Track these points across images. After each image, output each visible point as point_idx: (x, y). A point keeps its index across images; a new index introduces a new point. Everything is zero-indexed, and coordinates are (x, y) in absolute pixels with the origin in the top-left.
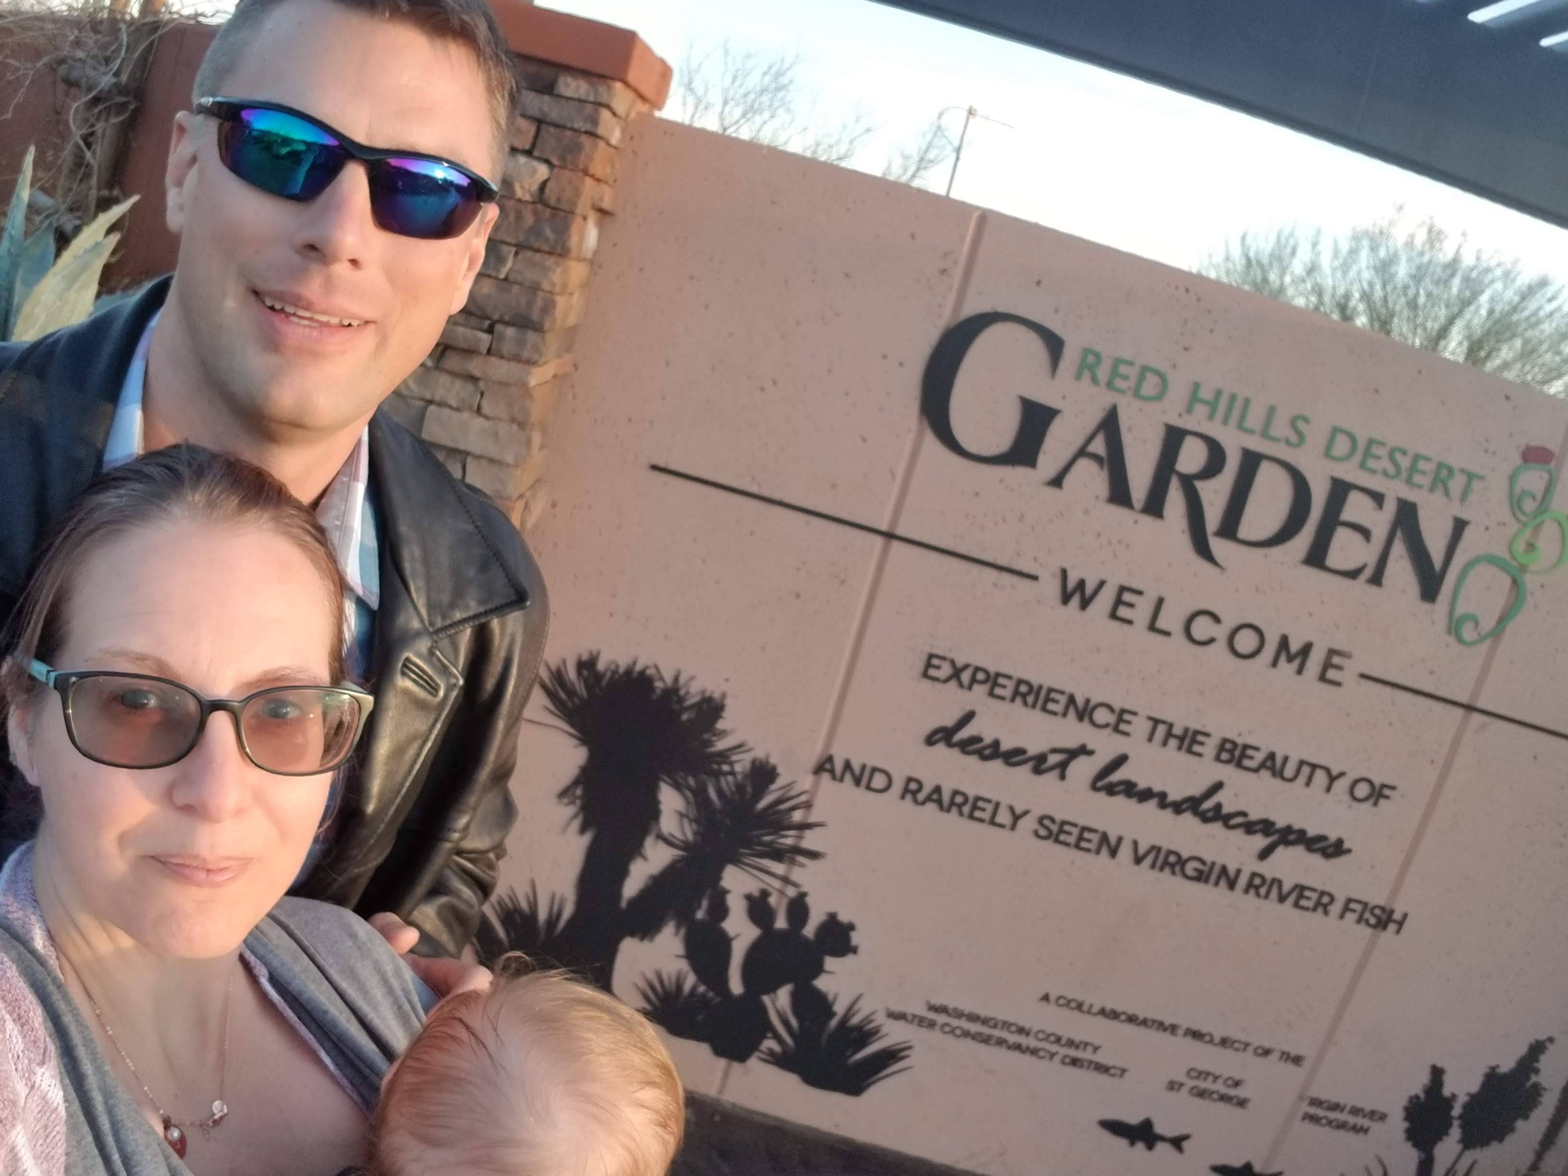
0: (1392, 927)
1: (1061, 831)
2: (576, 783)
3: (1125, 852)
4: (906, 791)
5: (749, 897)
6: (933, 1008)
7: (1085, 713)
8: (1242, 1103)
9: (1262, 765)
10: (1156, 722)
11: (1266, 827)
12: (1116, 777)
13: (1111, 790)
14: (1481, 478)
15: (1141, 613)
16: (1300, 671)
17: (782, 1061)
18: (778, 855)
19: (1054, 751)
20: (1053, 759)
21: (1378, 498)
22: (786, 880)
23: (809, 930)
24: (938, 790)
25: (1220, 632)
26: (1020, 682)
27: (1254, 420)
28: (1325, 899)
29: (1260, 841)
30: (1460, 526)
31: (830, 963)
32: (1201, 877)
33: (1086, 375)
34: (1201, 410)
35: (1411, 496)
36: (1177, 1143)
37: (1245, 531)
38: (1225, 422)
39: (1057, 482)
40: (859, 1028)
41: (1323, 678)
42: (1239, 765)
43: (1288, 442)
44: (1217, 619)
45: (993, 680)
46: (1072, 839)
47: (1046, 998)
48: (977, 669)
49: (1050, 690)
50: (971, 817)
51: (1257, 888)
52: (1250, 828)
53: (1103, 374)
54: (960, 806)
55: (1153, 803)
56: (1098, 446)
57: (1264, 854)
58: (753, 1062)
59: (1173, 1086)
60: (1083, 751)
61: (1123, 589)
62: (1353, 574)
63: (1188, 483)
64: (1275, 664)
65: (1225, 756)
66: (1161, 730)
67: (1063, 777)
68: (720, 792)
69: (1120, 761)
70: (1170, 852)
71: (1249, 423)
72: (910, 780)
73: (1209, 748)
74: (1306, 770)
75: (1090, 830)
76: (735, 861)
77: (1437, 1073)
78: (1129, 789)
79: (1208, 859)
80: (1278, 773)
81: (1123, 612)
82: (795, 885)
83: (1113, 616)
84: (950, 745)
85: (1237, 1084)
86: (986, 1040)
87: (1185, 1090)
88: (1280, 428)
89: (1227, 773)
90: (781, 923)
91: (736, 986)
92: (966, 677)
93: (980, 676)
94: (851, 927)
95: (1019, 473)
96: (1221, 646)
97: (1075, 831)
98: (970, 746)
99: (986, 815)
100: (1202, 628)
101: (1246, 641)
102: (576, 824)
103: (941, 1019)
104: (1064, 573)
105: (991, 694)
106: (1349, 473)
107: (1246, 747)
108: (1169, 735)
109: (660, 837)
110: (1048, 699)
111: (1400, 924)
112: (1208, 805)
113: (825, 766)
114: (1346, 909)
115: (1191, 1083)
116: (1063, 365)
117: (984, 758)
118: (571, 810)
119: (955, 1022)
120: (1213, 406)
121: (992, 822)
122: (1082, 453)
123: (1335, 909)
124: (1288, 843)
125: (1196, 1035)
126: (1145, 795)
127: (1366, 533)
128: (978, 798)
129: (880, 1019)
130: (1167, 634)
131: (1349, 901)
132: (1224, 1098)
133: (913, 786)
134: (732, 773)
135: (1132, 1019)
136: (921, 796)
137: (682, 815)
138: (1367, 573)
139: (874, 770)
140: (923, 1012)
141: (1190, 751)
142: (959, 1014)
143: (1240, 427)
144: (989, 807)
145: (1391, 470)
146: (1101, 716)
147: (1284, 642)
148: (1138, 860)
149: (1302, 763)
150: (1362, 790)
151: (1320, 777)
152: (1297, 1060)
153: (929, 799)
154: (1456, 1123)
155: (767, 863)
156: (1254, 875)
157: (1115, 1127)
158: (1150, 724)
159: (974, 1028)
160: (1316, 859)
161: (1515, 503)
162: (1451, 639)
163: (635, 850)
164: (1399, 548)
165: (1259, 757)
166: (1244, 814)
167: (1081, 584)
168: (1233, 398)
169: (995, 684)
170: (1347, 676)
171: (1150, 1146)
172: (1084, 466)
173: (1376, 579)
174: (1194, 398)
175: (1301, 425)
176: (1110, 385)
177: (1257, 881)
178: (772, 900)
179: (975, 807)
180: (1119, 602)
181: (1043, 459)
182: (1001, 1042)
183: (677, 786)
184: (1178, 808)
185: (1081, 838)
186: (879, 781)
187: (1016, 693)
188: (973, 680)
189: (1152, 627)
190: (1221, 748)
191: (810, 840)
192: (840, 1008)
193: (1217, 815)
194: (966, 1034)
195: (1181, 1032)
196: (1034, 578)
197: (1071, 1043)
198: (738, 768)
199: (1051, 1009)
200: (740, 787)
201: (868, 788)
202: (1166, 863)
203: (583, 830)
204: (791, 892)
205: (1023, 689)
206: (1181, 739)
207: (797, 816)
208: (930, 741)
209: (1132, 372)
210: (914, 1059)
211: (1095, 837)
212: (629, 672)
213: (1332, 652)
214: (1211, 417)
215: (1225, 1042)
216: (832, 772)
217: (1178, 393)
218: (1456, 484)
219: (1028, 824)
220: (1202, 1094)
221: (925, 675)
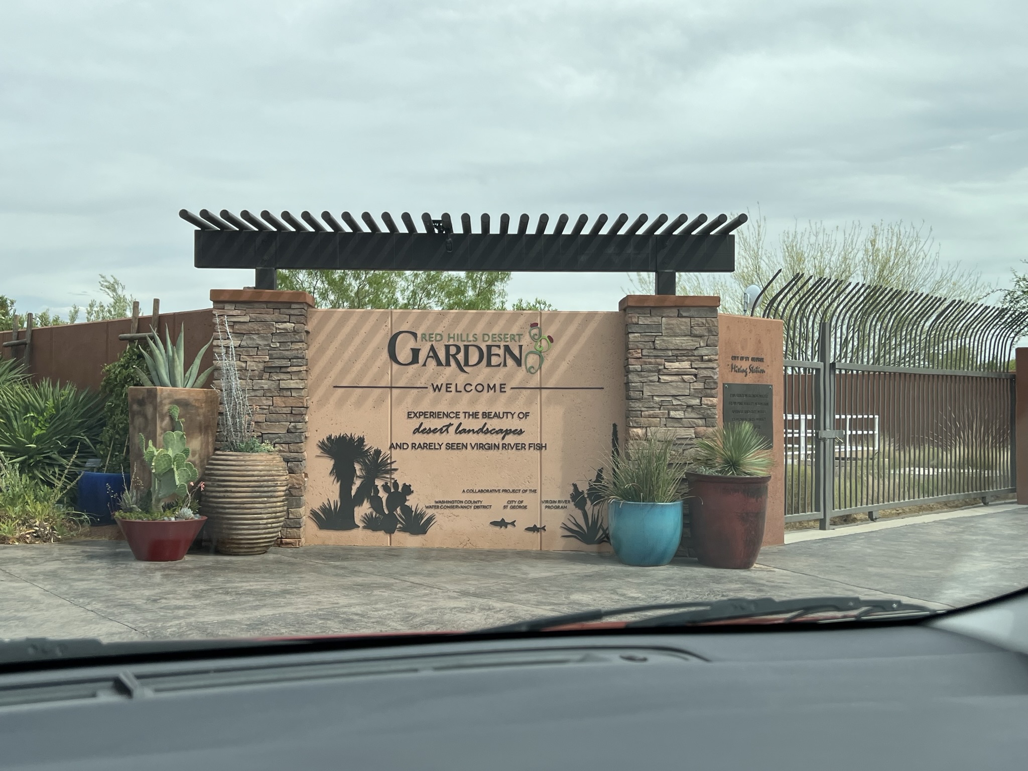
0: (544, 449)
1: (452, 446)
2: (333, 470)
3: (469, 447)
4: (412, 447)
5: (383, 486)
6: (436, 502)
7: (448, 416)
8: (525, 507)
9: (494, 416)
10: (465, 413)
11: (501, 431)
12: (460, 429)
13: (460, 432)
14: (522, 335)
15: (453, 388)
16: (495, 391)
17: (403, 530)
18: (387, 472)
19: (444, 426)
20: (444, 429)
21: (499, 347)
22: (391, 479)
23: (400, 490)
24: (420, 444)
25: (473, 387)
26: (431, 412)
27: (464, 338)
28: (523, 446)
29: (501, 436)
30: (521, 347)
31: (408, 498)
32: (490, 448)
33: (424, 340)
34: (452, 340)
35: (507, 344)
36: (513, 524)
37: (470, 363)
38: (458, 341)
39: (424, 365)
40: (420, 514)
41: (501, 391)
42: (489, 418)
43: (474, 341)
44: (471, 385)
45: (425, 414)
46: (455, 447)
47: (464, 491)
48: (420, 412)
49: (438, 412)
50: (430, 449)
51: (505, 447)
52: (497, 432)
53: (427, 338)
54: (426, 447)
55: (471, 433)
56: (431, 354)
57: (503, 438)
58: (396, 533)
59: (505, 507)
60: (451, 425)
61: (447, 384)
62: (499, 365)
63: (454, 356)
64: (488, 391)
65: (484, 416)
66: (467, 415)
67: (448, 432)
68: (369, 460)
69: (461, 424)
70: (480, 444)
71: (463, 339)
72: (412, 444)
73: (480, 416)
74: (505, 414)
75: (459, 444)
76: (377, 477)
77: (575, 486)
78: (464, 431)
79: (490, 443)
80: (499, 417)
81: (449, 390)
82: (393, 479)
83: (447, 391)
84: (419, 432)
85: (522, 502)
86: (452, 507)
87: (509, 507)
88: (471, 338)
89: (485, 420)
90: (392, 490)
91: (387, 512)
92: (418, 415)
93: (421, 414)
94: (410, 486)
95: (415, 366)
96: (474, 390)
97: (455, 445)
98: (424, 431)
99: (433, 447)
100: (468, 388)
101: (479, 388)
102: (336, 480)
103: (440, 505)
104: (432, 384)
105: (425, 417)
106: (489, 343)
107: (489, 413)
108: (469, 415)
109: (357, 477)
110: (438, 415)
111: (545, 447)
112: (485, 429)
113: (392, 446)
114: (530, 447)
115: (509, 505)
116: (418, 339)
117: (428, 433)
118: (333, 478)
119: (444, 505)
120: (454, 338)
121: (435, 449)
122: (428, 357)
123: (527, 447)
124: (508, 434)
125: (505, 491)
126: (469, 431)
127: (498, 355)
128: (430, 444)
129: (424, 509)
130: (461, 392)
131: (530, 444)
132: (520, 507)
133: (414, 445)
134: (371, 455)
135: (487, 491)
136: (416, 447)
137: (361, 469)
138: (502, 364)
139: (403, 444)
140: (434, 504)
141: (476, 418)
142: (443, 502)
143: (462, 341)
144: (433, 445)
145: (500, 339)
146: (452, 415)
147: (489, 385)
148: (473, 448)
149: (504, 413)
150: (521, 416)
151: (509, 415)
152: (535, 491)
153: (418, 447)
154: (588, 499)
155: (385, 475)
156: (503, 444)
157: (494, 523)
158: (464, 414)
159: (449, 505)
160: (516, 436)
161: (533, 338)
162: (529, 373)
163: (352, 483)
164: (508, 356)
165: (493, 414)
166: (495, 429)
167: (437, 386)
168: (458, 334)
169: (425, 415)
170: (507, 389)
171: (506, 527)
172: (429, 359)
173: (505, 365)
174: (449, 338)
175: (475, 336)
176: (430, 341)
177: (504, 446)
178: (389, 484)
179: (430, 446)
180: (447, 388)
181: (420, 361)
182: (457, 507)
183: (358, 462)
184: (478, 432)
185: (457, 447)
186: (405, 446)
187: (430, 415)
188: (420, 415)
189: (457, 391)
190: (483, 415)
191: (394, 466)
192: (414, 509)
193: (487, 432)
194: (448, 507)
195: (501, 491)
196: (427, 388)
197: (475, 502)
198: (371, 453)
199: (466, 494)
200: (373, 458)
201: (403, 449)
202: (480, 447)
203: (338, 481)
204: (393, 481)
205: (432, 414)
206: (472, 415)
207: (389, 461)
208: (414, 433)
209: (434, 336)
210: (438, 518)
211: (461, 445)
212: (340, 436)
213: (501, 385)
214: (454, 341)
215: (514, 491)
216: (394, 447)
217: (445, 337)
218: (517, 338)
219: (443, 447)
220: (513, 507)
221: (408, 417)
